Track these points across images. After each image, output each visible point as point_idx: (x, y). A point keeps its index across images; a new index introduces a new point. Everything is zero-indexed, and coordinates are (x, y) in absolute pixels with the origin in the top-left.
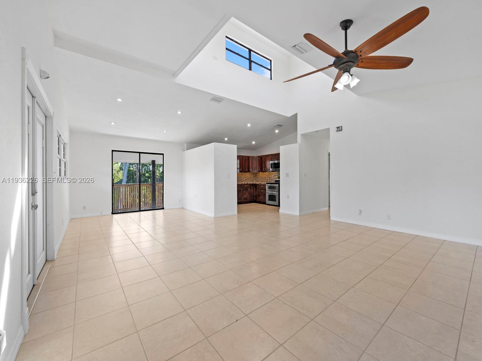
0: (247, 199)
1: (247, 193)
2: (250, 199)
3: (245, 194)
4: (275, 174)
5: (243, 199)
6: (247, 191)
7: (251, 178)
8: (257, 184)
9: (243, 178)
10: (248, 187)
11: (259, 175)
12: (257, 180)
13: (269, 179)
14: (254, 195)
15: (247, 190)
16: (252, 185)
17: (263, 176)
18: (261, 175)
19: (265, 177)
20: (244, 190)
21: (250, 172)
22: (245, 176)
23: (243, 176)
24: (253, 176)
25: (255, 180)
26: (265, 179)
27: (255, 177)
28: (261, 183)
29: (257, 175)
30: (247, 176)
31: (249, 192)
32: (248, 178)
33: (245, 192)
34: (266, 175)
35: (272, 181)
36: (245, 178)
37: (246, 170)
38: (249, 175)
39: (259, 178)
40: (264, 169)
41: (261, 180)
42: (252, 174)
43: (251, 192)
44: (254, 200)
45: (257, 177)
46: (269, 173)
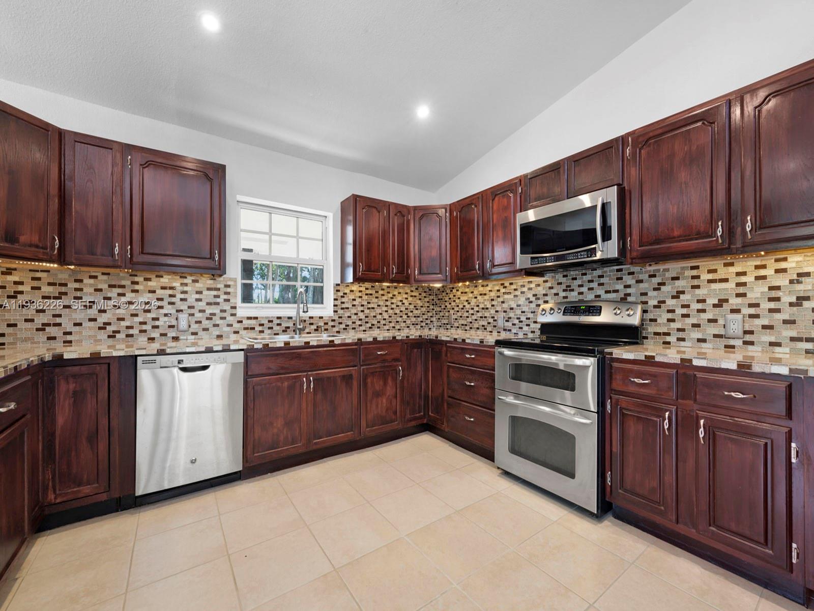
0: (392, 421)
1: (390, 391)
2: (408, 416)
3: (378, 395)
4: (541, 291)
5: (363, 423)
6: (390, 382)
7: (416, 312)
8: (442, 343)
9: (378, 311)
10: (396, 355)
11: (451, 296)
12: (446, 321)
13: (502, 315)
14: (426, 397)
15: (386, 372)
16: (420, 344)
17: (473, 302)
18: (464, 298)
19: (481, 306)
20: (372, 373)
21: (414, 282)
22: (388, 303)
23: (381, 303)
24: (425, 302)
25: (434, 319)
26: (480, 314)
27: (433, 305)
28: (464, 340)
29: (447, 299)
30: (401, 301)
31: (398, 382)
32: (403, 309)
33: (378, 385)
34: (485, 294)
35: (521, 325)
36: (390, 311)
37: (388, 270)
38: (410, 299)
39: (452, 312)
40: (479, 264)
41: (462, 322)
42: (424, 294)
43: (414, 380)
44: (427, 420)
45: (443, 307)
46: (505, 287)
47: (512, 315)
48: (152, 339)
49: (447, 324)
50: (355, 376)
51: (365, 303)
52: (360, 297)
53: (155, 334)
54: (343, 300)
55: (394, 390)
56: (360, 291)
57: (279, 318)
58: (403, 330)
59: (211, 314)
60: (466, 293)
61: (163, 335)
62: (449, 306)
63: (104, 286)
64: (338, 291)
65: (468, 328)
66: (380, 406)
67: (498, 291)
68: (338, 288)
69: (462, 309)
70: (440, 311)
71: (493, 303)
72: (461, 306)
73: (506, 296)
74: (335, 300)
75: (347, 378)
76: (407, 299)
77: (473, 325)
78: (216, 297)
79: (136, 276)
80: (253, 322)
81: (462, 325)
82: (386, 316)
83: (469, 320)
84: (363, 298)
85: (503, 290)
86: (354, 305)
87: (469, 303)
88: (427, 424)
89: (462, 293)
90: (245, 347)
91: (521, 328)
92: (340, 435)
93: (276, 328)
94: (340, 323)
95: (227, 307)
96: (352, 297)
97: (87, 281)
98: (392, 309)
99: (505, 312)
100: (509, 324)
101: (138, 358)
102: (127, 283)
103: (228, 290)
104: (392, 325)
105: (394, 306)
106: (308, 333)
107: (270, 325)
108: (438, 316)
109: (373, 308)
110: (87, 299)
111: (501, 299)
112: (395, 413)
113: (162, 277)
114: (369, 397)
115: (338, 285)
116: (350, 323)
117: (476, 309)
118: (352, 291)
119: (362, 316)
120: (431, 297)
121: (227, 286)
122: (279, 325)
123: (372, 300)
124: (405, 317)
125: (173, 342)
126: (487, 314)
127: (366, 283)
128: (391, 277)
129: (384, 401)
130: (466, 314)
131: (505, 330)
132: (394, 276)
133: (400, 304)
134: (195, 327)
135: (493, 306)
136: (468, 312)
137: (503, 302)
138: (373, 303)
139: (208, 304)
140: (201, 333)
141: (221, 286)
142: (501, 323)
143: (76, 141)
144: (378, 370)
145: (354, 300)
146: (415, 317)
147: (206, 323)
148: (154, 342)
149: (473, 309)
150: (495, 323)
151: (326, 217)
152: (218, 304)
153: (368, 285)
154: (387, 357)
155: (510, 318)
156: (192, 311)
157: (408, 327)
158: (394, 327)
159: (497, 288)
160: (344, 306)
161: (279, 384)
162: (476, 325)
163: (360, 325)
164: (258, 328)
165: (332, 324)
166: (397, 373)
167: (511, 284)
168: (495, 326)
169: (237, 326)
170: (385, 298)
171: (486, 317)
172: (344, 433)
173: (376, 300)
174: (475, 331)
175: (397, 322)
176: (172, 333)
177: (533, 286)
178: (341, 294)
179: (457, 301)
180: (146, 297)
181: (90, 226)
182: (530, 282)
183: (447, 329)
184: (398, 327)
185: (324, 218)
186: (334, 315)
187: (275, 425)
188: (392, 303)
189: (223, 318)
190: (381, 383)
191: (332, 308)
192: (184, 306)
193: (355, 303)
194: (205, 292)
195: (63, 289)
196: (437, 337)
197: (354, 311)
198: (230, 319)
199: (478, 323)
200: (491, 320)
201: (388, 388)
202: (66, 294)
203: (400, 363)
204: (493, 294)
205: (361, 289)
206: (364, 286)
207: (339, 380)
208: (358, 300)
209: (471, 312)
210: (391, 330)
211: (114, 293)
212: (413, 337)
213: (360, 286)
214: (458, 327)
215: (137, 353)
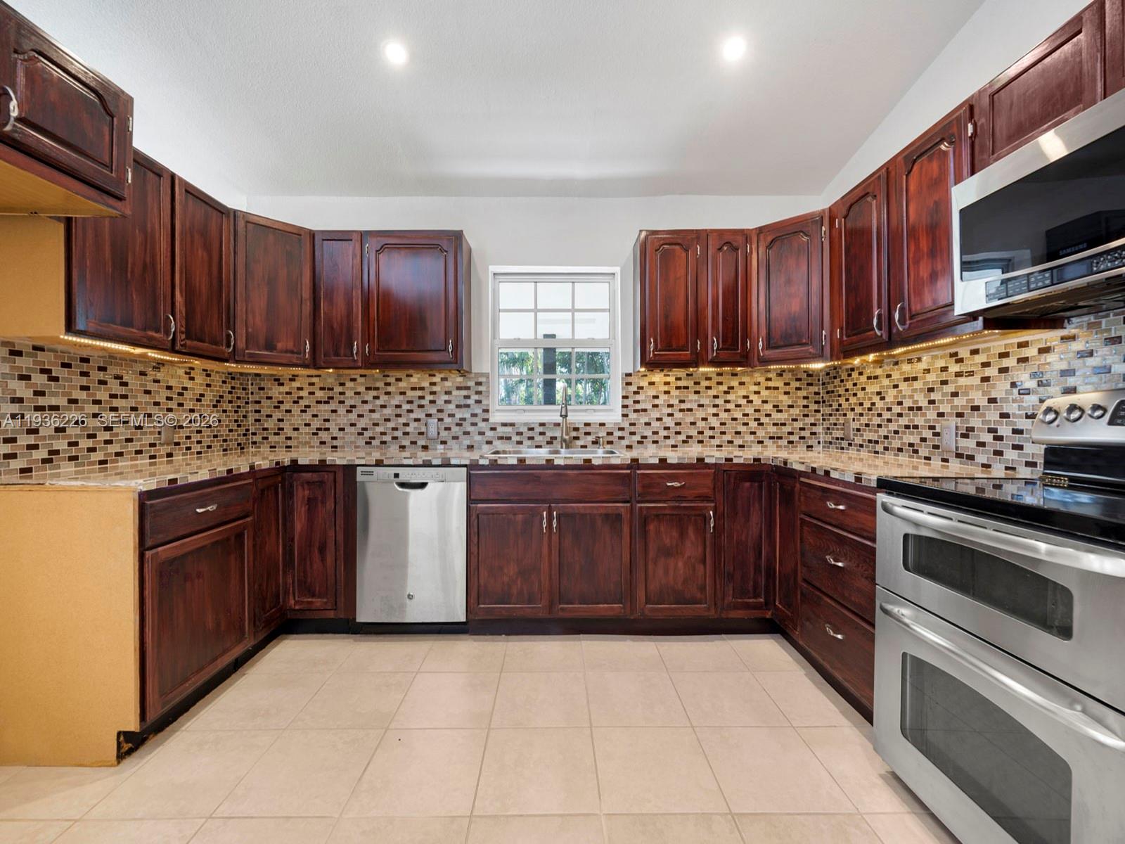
0: (695, 601)
1: (691, 549)
2: (730, 599)
3: (667, 552)
5: (641, 594)
6: (691, 532)
7: (777, 416)
8: (794, 474)
9: (700, 414)
10: (704, 491)
11: (849, 385)
12: (839, 434)
13: (953, 422)
14: (770, 572)
15: (682, 519)
16: (757, 473)
17: (891, 395)
18: (873, 388)
19: (908, 403)
20: (657, 516)
21: (757, 363)
22: (720, 401)
23: (704, 401)
24: (799, 397)
25: (819, 429)
26: (903, 421)
27: (817, 402)
28: (827, 473)
29: (841, 390)
30: (744, 397)
31: (708, 536)
32: (750, 410)
33: (668, 536)
34: (915, 379)
35: (998, 446)
36: (723, 415)
37: (704, 346)
38: (765, 393)
39: (850, 415)
40: (880, 316)
41: (869, 435)
42: (795, 384)
43: (743, 538)
44: (772, 615)
45: (835, 406)
46: (960, 361)
47: (975, 422)
48: (403, 447)
49: (842, 439)
50: (626, 517)
51: (675, 402)
52: (667, 392)
53: (406, 442)
54: (637, 397)
55: (700, 549)
56: (667, 383)
57: (542, 425)
58: (751, 447)
59: (461, 419)
60: (876, 377)
61: (414, 443)
62: (845, 405)
63: (362, 389)
64: (629, 384)
65: (880, 448)
66: (671, 573)
67: (944, 369)
68: (629, 379)
69: (870, 409)
70: (831, 415)
71: (933, 396)
72: (867, 405)
73: (963, 381)
74: (625, 397)
75: (614, 520)
76: (757, 393)
77: (891, 443)
78: (467, 397)
79: (388, 376)
80: (509, 429)
81: (870, 441)
82: (714, 422)
83: (883, 432)
84: (672, 394)
85: (954, 368)
86: (655, 406)
87: (883, 398)
88: (770, 621)
89: (869, 378)
90: (467, 462)
91: (999, 453)
92: (601, 606)
93: (538, 438)
94: (633, 433)
95: (478, 411)
96: (652, 392)
97: (349, 384)
98: (727, 411)
99: (960, 415)
100: (969, 445)
101: (358, 468)
102: (380, 384)
103: (480, 388)
104: (727, 437)
105: (731, 406)
106: (582, 447)
107: (531, 434)
108: (826, 424)
109: (690, 410)
110: (349, 403)
111: (950, 388)
112: (702, 589)
113: (412, 376)
114: (651, 554)
115: (629, 375)
116: (648, 433)
117: (897, 409)
118: (652, 384)
119: (669, 422)
120: (814, 389)
121: (478, 384)
122: (542, 434)
123: (688, 397)
124: (753, 424)
125: (422, 451)
126: (919, 421)
127: (674, 370)
128: (710, 357)
129: (680, 564)
130: (877, 421)
131: (959, 456)
132: (715, 354)
133: (743, 402)
134: (444, 434)
135: (932, 402)
136: (880, 415)
137: (955, 394)
138: (691, 401)
139: (458, 406)
140: (451, 443)
141: (471, 384)
142: (949, 440)
143: (323, 240)
144: (667, 512)
145: (656, 397)
146: (774, 424)
147: (455, 429)
148: (405, 451)
149: (889, 409)
150: (936, 441)
151: (614, 274)
152: (468, 406)
153: (681, 372)
154: (686, 493)
155: (972, 429)
156: (440, 415)
157: (760, 442)
158: (730, 442)
159: (941, 363)
160: (638, 407)
161: (511, 516)
162: (896, 444)
163: (667, 437)
164: (516, 438)
165: (620, 434)
166: (705, 519)
167: (975, 352)
168: (936, 447)
169: (489, 434)
170: (712, 392)
171: (916, 427)
172: (607, 604)
173: (696, 397)
174: (895, 455)
175: (738, 433)
176: (421, 442)
177: (1031, 352)
178: (634, 388)
179: (861, 394)
180: (397, 400)
181: (335, 326)
182: (1022, 345)
183: (843, 448)
184: (738, 441)
185: (611, 277)
186: (623, 420)
187: (506, 571)
188: (727, 402)
189: (474, 424)
190: (675, 534)
191: (619, 411)
192: (433, 411)
193: (656, 401)
194: (455, 393)
195: (330, 394)
196: (785, 463)
197: (655, 414)
198: (482, 425)
199: (901, 438)
200: (928, 434)
201: (688, 544)
202: (332, 398)
203: (713, 505)
204: (931, 378)
205: (668, 379)
206: (673, 375)
207: (599, 522)
208: (663, 397)
209: (887, 415)
210: (725, 446)
211: (369, 396)
212: (741, 461)
213: (665, 375)
214: (861, 446)
215: (358, 462)
